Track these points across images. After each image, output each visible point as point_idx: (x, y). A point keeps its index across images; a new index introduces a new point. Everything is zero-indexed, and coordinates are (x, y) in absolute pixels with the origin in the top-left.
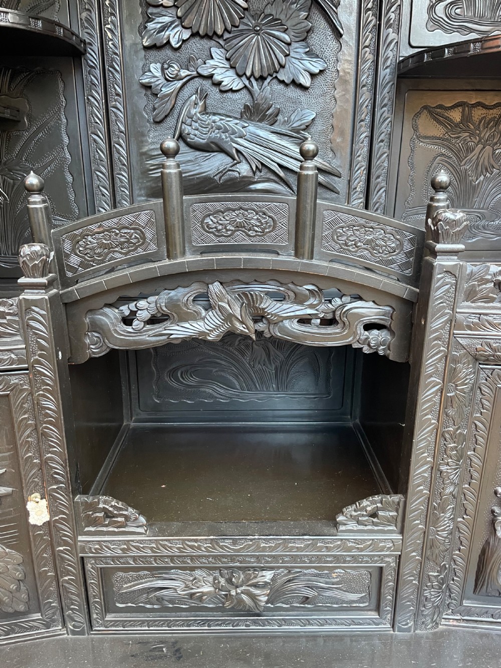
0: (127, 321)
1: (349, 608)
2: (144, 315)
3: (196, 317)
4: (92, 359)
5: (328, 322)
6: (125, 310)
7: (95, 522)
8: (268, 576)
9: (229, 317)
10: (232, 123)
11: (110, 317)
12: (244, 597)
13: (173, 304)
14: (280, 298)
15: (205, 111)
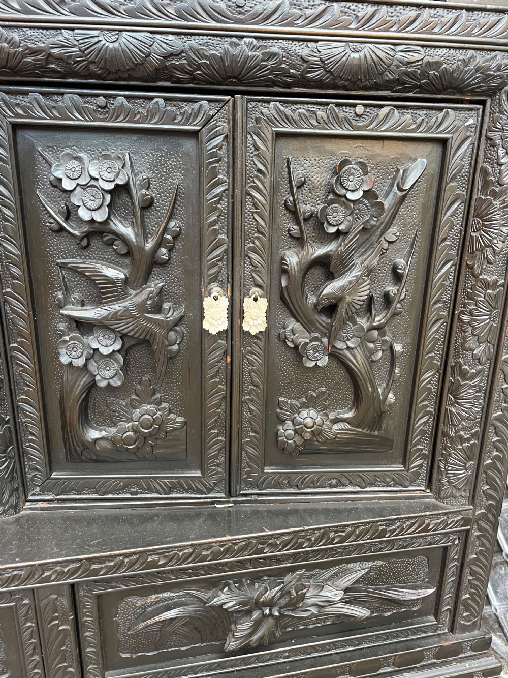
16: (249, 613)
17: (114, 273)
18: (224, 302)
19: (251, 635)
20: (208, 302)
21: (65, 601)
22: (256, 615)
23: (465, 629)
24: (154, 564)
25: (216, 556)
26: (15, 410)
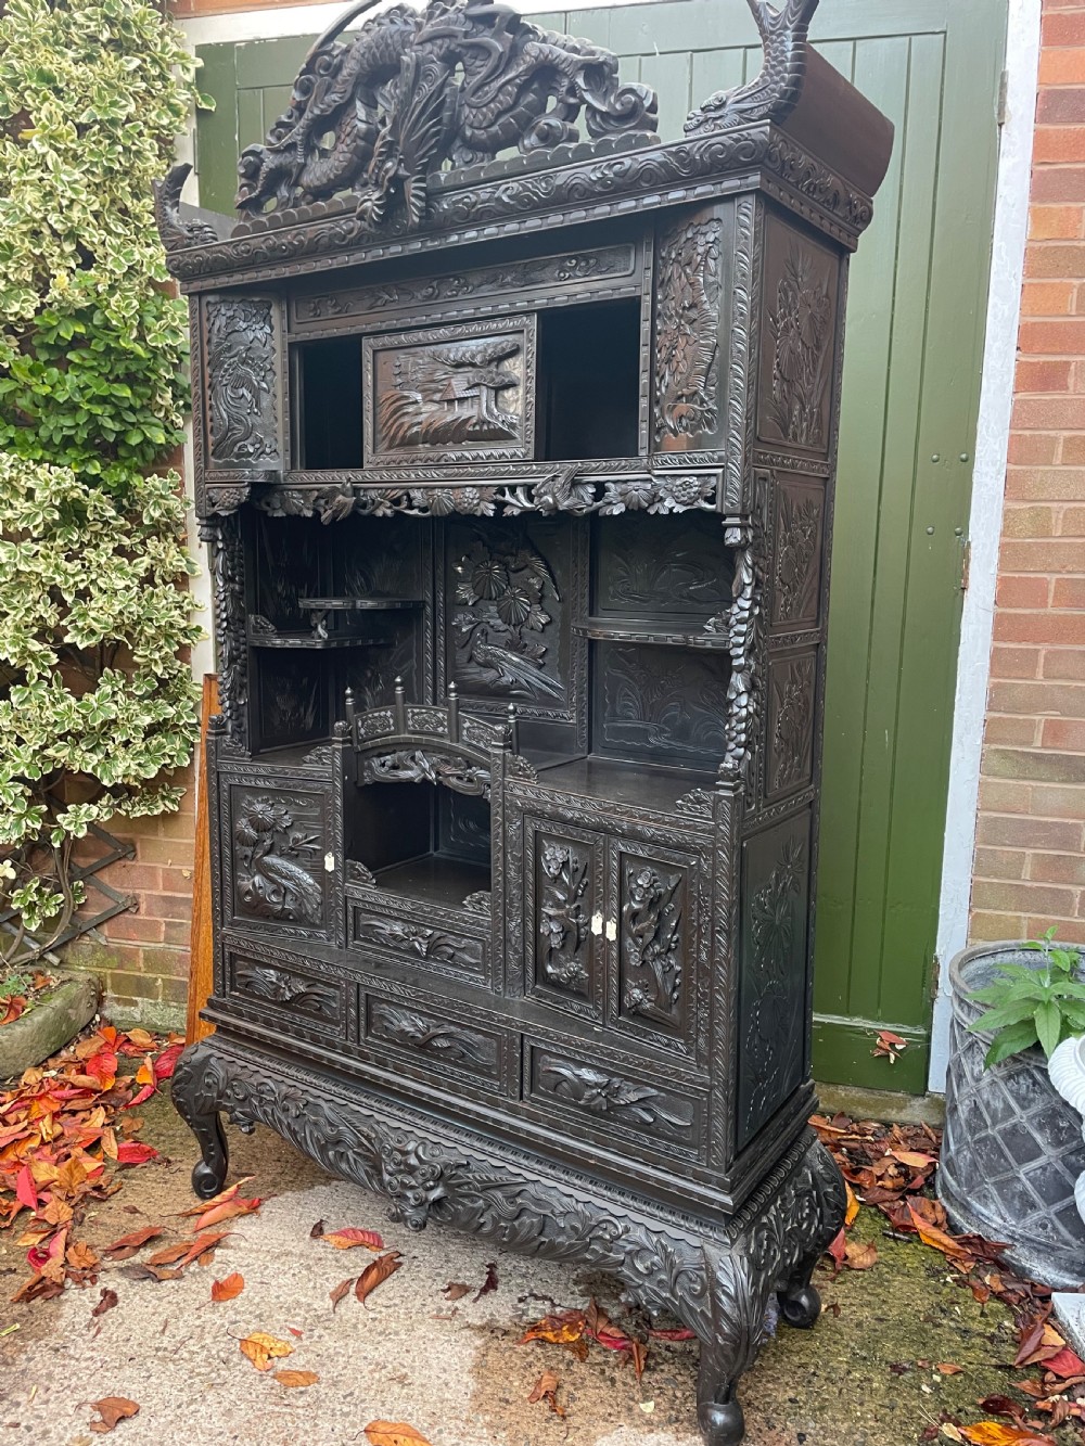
0: (383, 765)
1: (468, 967)
2: (388, 763)
3: (411, 769)
4: (367, 785)
5: (470, 780)
6: (382, 759)
7: (353, 877)
8: (429, 932)
9: (424, 770)
10: (499, 652)
11: (376, 762)
12: (417, 945)
13: (400, 759)
14: (447, 762)
15: (486, 643)
16: (592, 1088)
17: (561, 897)
18: (601, 920)
19: (589, 1100)
20: (594, 918)
21: (518, 1041)
22: (594, 1091)
23: (714, 1168)
24: (551, 1038)
25: (577, 1046)
26: (525, 949)
